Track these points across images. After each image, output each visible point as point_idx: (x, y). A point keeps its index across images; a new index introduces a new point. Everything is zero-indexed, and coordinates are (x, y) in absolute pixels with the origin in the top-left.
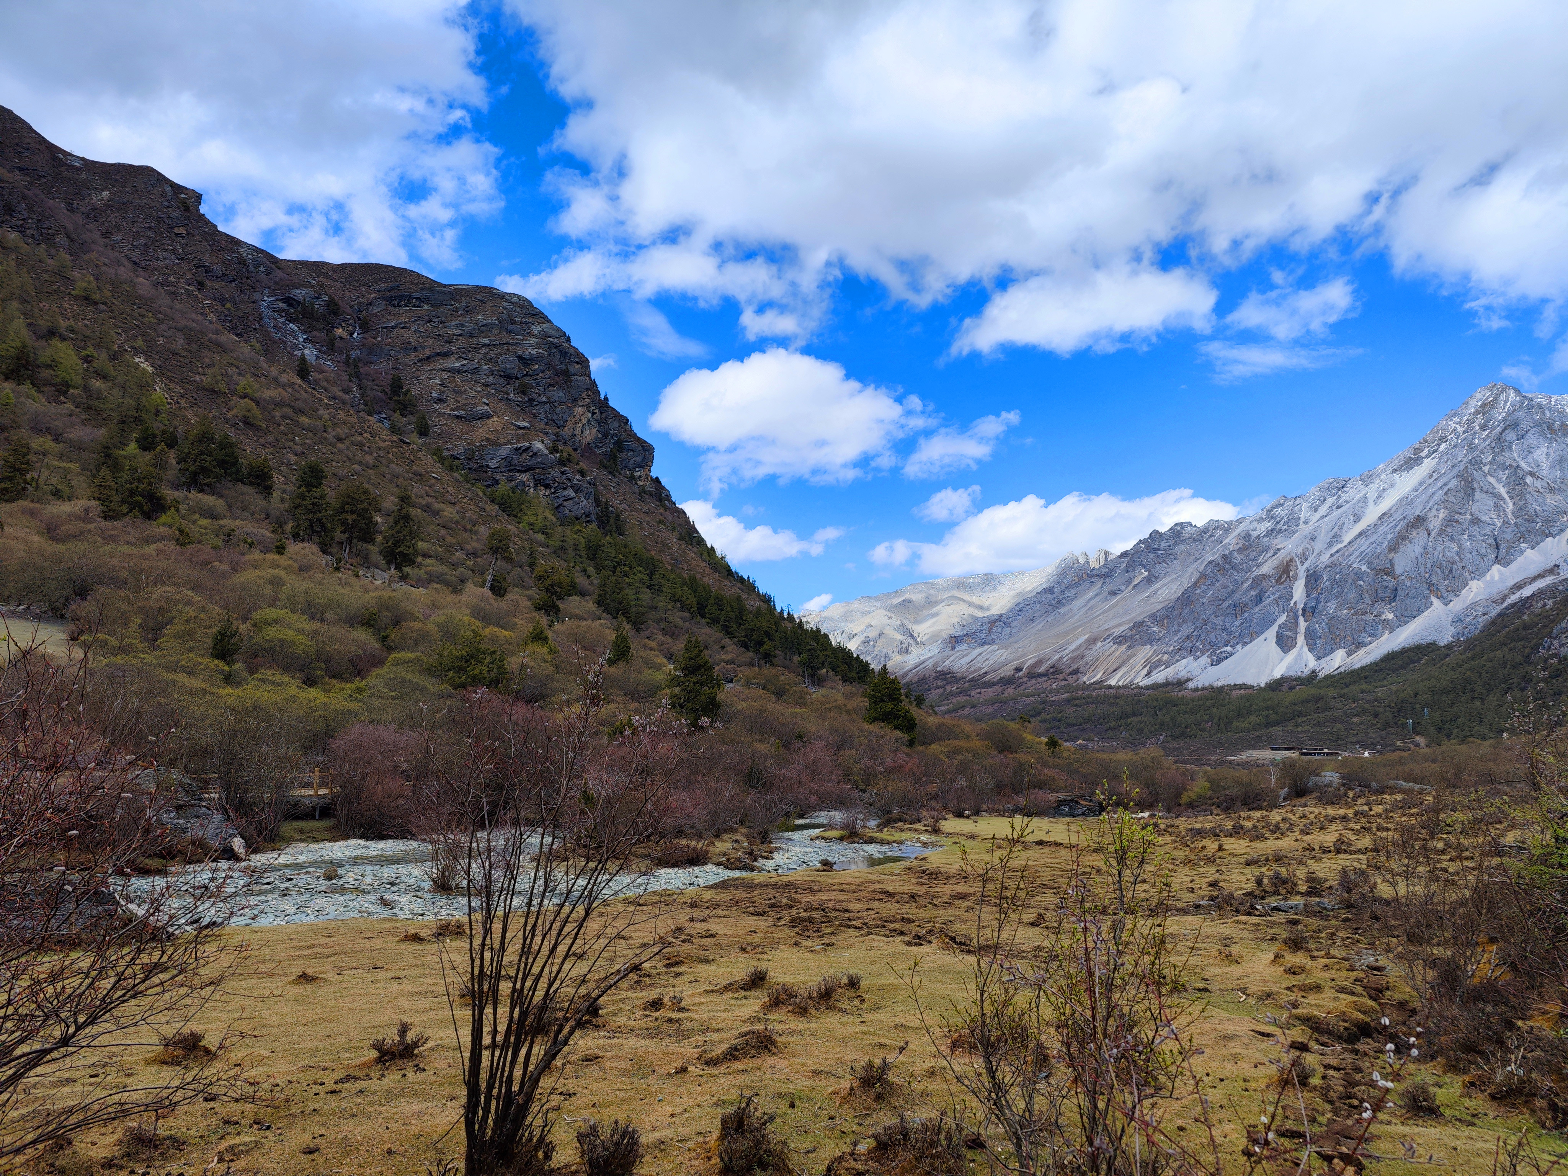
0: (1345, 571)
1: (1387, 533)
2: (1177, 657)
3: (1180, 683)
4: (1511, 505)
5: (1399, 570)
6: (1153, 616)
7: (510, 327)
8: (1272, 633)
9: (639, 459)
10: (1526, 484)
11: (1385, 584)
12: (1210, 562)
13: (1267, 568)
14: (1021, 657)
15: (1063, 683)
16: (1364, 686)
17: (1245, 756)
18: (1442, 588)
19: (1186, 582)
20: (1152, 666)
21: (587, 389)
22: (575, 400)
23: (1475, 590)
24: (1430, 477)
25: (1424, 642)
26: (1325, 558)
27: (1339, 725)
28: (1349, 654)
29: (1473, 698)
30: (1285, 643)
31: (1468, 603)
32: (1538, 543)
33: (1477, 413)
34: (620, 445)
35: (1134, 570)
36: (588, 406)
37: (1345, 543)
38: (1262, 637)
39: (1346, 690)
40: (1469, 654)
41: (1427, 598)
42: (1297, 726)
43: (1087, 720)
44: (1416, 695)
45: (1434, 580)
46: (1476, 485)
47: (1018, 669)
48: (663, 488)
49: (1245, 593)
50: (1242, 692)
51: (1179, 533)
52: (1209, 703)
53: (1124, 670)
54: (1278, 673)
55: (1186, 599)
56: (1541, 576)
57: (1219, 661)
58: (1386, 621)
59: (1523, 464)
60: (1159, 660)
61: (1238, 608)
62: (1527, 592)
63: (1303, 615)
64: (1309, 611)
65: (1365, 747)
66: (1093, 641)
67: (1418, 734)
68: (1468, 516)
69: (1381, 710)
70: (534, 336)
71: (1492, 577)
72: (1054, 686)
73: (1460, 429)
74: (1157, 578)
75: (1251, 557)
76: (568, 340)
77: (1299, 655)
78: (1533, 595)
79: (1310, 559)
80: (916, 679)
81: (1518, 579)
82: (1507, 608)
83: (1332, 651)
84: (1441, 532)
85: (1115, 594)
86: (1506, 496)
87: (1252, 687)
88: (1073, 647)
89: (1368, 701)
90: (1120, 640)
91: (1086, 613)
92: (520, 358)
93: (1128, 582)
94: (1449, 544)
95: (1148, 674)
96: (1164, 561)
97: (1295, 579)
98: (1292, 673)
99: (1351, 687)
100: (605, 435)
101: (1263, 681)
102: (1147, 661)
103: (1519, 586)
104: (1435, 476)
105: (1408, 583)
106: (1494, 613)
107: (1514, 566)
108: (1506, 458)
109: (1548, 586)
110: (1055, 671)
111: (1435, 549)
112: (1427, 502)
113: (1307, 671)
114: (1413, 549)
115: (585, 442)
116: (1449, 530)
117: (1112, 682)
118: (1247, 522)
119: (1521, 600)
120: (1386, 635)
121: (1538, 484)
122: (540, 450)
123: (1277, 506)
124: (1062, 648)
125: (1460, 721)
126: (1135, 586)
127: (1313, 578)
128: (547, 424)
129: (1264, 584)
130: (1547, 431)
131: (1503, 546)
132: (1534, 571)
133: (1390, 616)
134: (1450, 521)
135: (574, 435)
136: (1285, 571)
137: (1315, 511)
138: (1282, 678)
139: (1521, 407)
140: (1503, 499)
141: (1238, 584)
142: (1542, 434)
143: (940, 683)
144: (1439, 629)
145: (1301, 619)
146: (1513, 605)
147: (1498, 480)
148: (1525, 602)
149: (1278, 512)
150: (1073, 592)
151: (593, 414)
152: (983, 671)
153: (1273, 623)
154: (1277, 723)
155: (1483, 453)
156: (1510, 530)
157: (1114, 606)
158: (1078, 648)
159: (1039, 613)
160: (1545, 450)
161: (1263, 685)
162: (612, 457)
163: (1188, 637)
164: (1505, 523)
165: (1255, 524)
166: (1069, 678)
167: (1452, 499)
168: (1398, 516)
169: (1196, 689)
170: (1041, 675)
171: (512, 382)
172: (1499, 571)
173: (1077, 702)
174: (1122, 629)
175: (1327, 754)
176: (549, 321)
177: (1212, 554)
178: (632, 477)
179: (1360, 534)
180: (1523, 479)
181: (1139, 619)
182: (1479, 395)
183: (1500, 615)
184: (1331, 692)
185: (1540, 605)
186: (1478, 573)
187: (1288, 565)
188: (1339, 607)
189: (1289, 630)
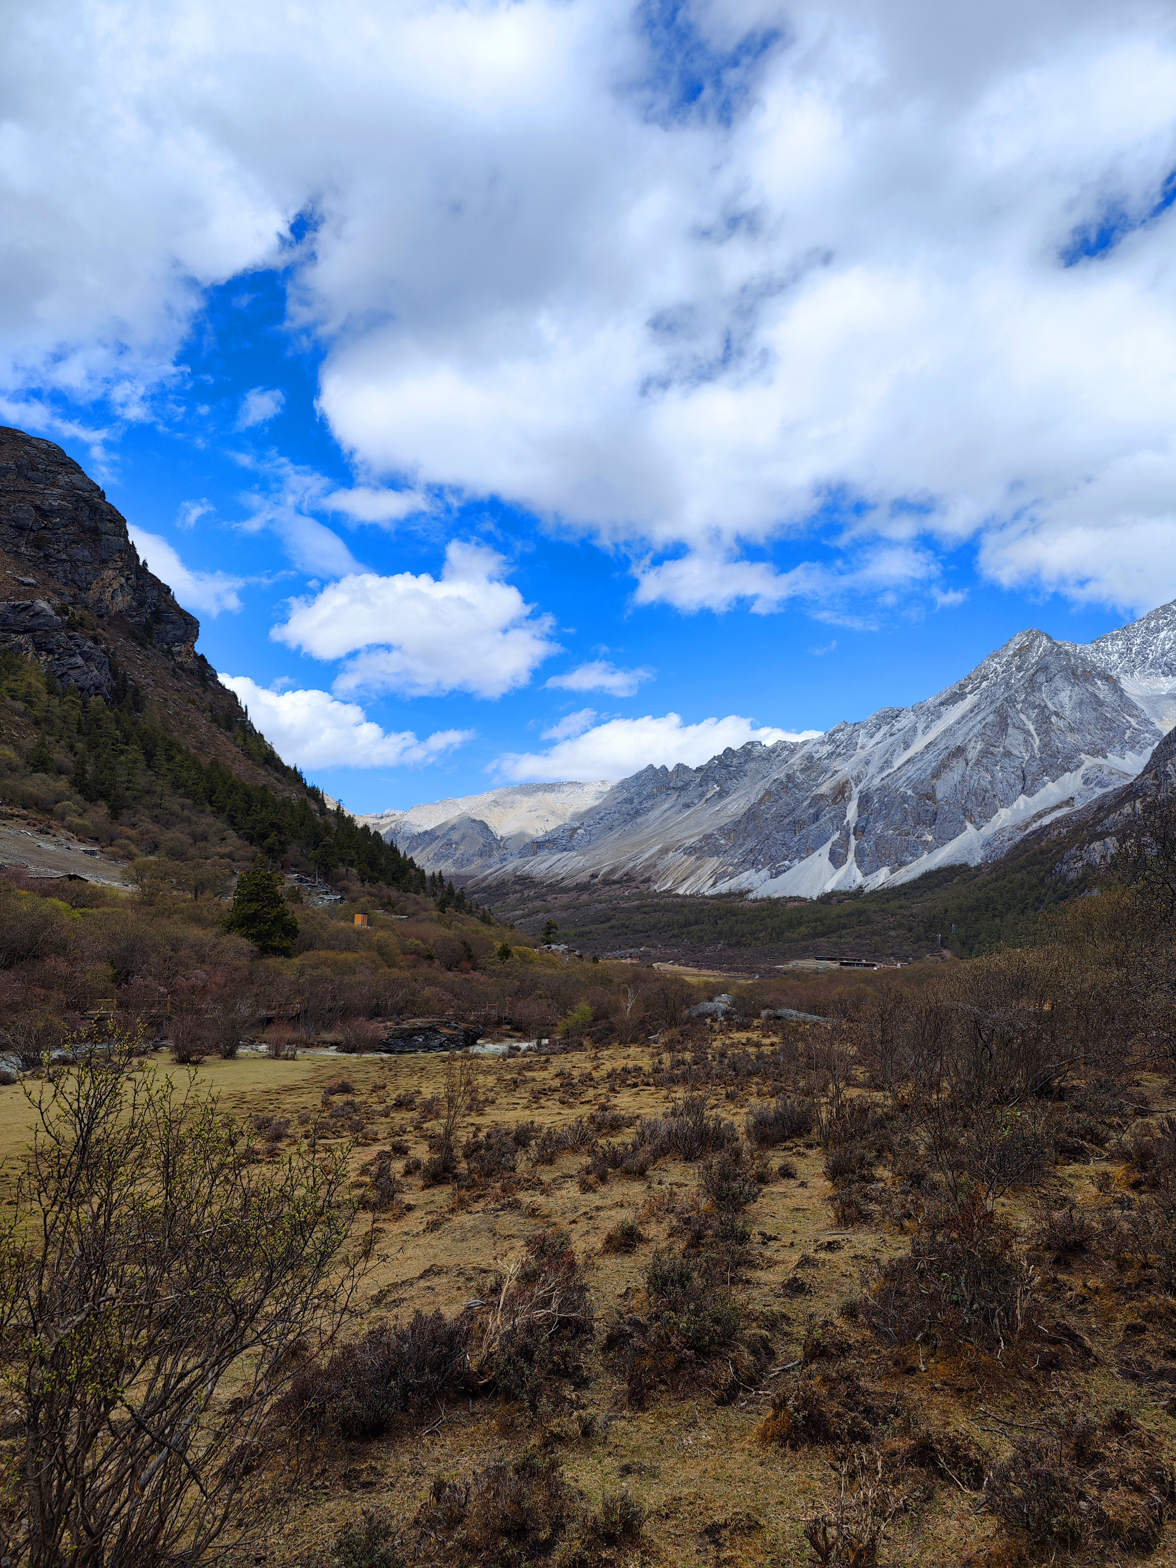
0: (892, 795)
1: (932, 760)
2: (740, 869)
3: (742, 894)
4: (1037, 741)
5: (939, 796)
6: (721, 829)
7: (30, 474)
8: (825, 849)
9: (179, 633)
10: (1051, 722)
11: (927, 808)
12: (775, 781)
13: (825, 789)
14: (598, 864)
15: (635, 891)
16: (903, 902)
17: (791, 965)
18: (976, 814)
19: (753, 798)
20: (718, 877)
21: (120, 551)
22: (104, 561)
23: (1003, 817)
24: (972, 711)
25: (957, 863)
26: (877, 782)
27: (877, 938)
28: (892, 872)
29: (994, 916)
30: (836, 860)
31: (997, 828)
32: (1058, 777)
33: (1015, 655)
34: (158, 616)
35: (707, 785)
36: (121, 570)
37: (895, 769)
38: (817, 853)
39: (886, 906)
40: (994, 875)
41: (962, 822)
42: (840, 937)
43: (654, 927)
44: (946, 911)
45: (969, 806)
46: (1009, 721)
47: (594, 876)
48: (209, 667)
49: (804, 811)
50: (796, 904)
51: (750, 751)
52: (765, 914)
53: (692, 879)
54: (829, 887)
55: (751, 814)
56: (1058, 807)
57: (778, 874)
58: (926, 842)
59: (1050, 705)
60: (724, 872)
61: (797, 825)
62: (1046, 821)
63: (854, 834)
64: (860, 830)
65: (899, 959)
66: (664, 851)
67: (946, 948)
68: (1001, 749)
69: (915, 924)
70: (60, 487)
71: (1018, 806)
72: (626, 893)
73: (1000, 669)
74: (727, 793)
75: (812, 777)
76: (102, 495)
77: (849, 871)
78: (1051, 824)
79: (864, 781)
80: (495, 883)
81: (1040, 808)
82: (1028, 835)
83: (878, 868)
84: (978, 762)
85: (689, 807)
86: (1034, 733)
87: (805, 900)
88: (646, 856)
89: (904, 916)
90: (690, 851)
91: (661, 824)
92: (37, 508)
93: (702, 795)
94: (984, 774)
95: (714, 885)
96: (735, 777)
97: (850, 799)
98: (842, 888)
99: (892, 903)
100: (141, 604)
101: (815, 894)
102: (714, 872)
103: (1040, 816)
104: (976, 711)
105: (946, 808)
106: (1018, 839)
107: (1037, 796)
108: (1035, 698)
109: (1064, 816)
110: (628, 878)
111: (971, 778)
112: (968, 734)
113: (854, 886)
114: (952, 777)
115: (114, 609)
116: (985, 761)
117: (681, 891)
118: (811, 744)
119: (1041, 827)
120: (925, 856)
121: (1061, 723)
122: (43, 610)
123: (838, 731)
124: (636, 857)
125: (982, 937)
126: (707, 800)
127: (865, 800)
128: (65, 584)
129: (822, 803)
130: (1071, 676)
131: (1029, 778)
132: (1053, 801)
133: (930, 838)
134: (985, 753)
135: (100, 600)
136: (841, 792)
137: (871, 737)
138: (832, 892)
139: (1051, 652)
140: (1031, 736)
141: (799, 802)
142: (1067, 679)
143: (518, 888)
144: (970, 851)
145: (852, 837)
146: (1034, 832)
147: (1028, 718)
148: (1045, 829)
149: (839, 736)
150: (650, 803)
151: (128, 579)
152: (560, 877)
153: (827, 840)
154: (823, 935)
155: (1017, 692)
156: (1035, 764)
157: (686, 818)
158: (651, 857)
159: (618, 822)
160: (1068, 693)
161: (815, 898)
162: (147, 629)
163: (751, 851)
164: (1032, 757)
165: (818, 747)
166: (641, 886)
167: (989, 733)
168: (942, 746)
169: (755, 901)
170: (615, 882)
171: (26, 534)
172: (1024, 801)
173: (645, 909)
174: (692, 840)
175: (866, 965)
176: (82, 473)
177: (779, 774)
178: (170, 652)
179: (908, 761)
180: (1049, 718)
181: (709, 831)
182: (1017, 639)
183: (1023, 841)
184: (873, 906)
185: (1056, 833)
186: (1007, 802)
187: (844, 787)
188: (887, 827)
189: (841, 847)
